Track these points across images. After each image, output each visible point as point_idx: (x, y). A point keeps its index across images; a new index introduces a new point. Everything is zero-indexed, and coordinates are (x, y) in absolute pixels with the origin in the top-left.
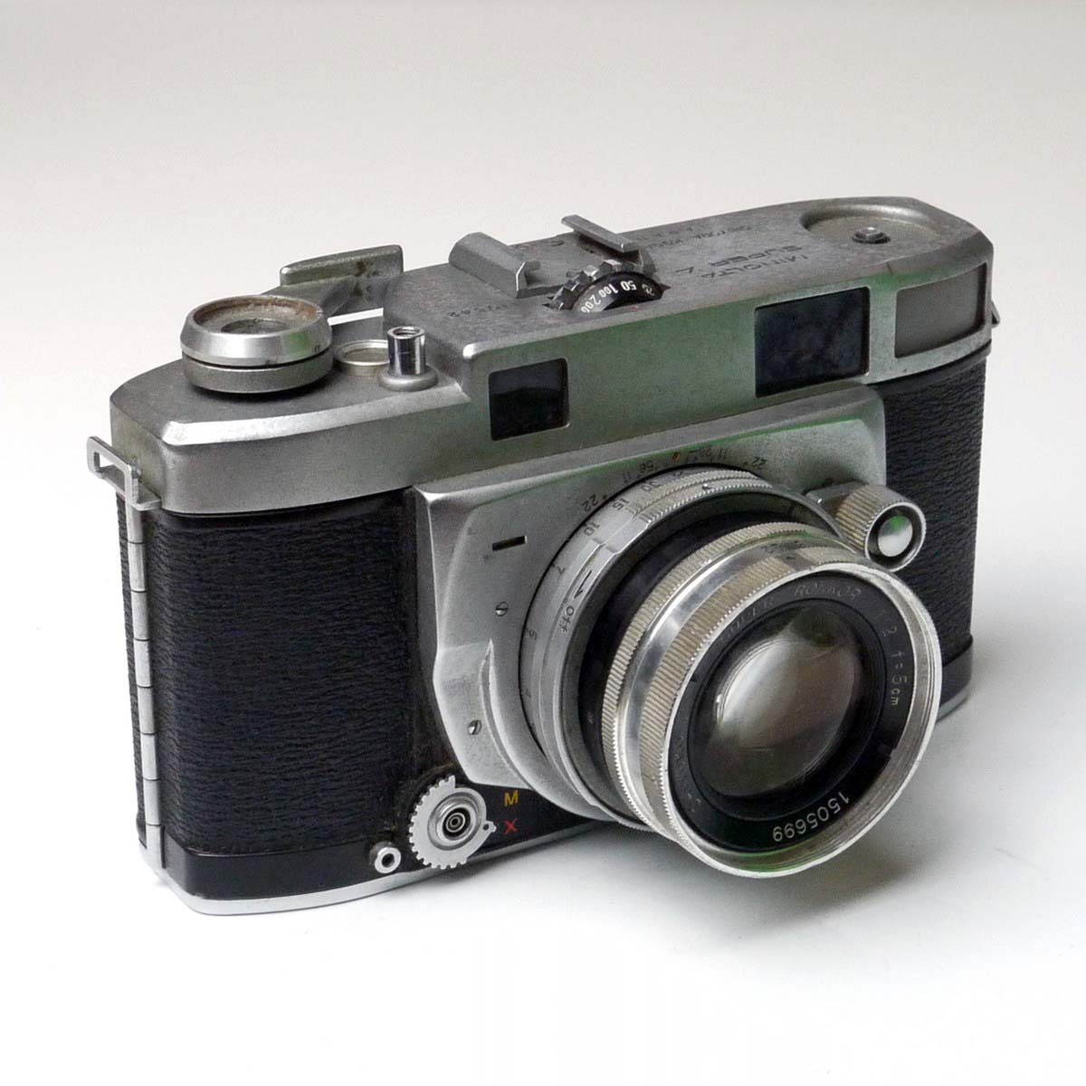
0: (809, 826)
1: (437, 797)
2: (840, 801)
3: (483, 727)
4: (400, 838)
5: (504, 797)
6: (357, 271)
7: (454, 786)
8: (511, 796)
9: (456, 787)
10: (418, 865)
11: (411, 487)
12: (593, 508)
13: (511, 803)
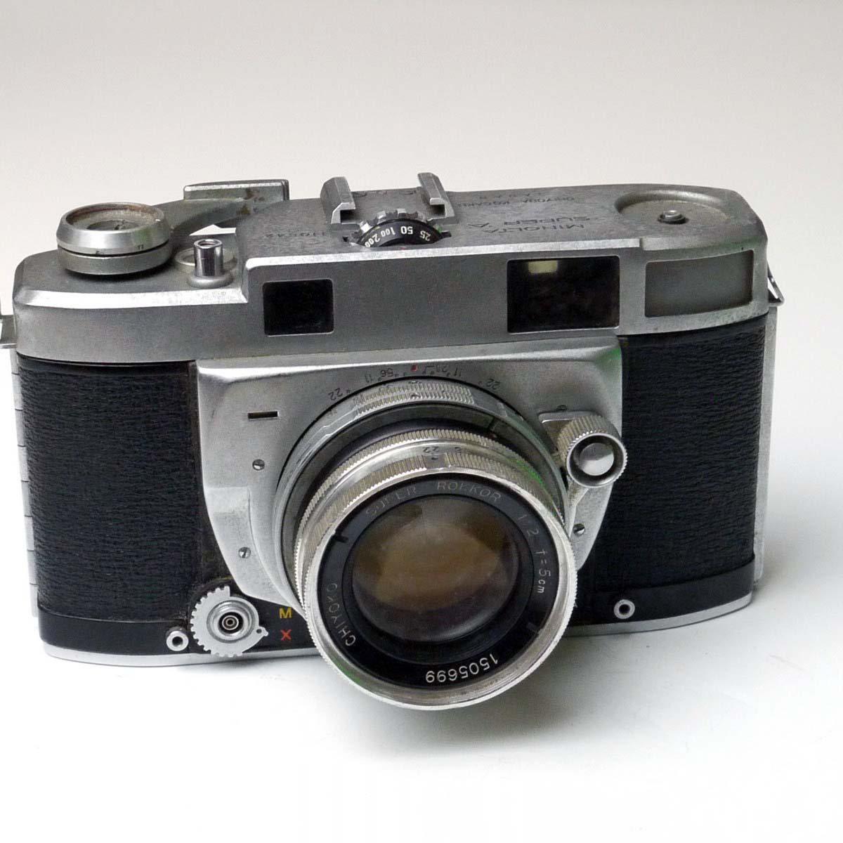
0: (459, 675)
1: (215, 602)
2: (490, 661)
3: (252, 554)
4: (186, 626)
5: (279, 612)
6: (245, 195)
7: (229, 594)
8: (285, 611)
9: (231, 595)
10: (200, 650)
11: (194, 361)
12: (338, 399)
13: (286, 617)
